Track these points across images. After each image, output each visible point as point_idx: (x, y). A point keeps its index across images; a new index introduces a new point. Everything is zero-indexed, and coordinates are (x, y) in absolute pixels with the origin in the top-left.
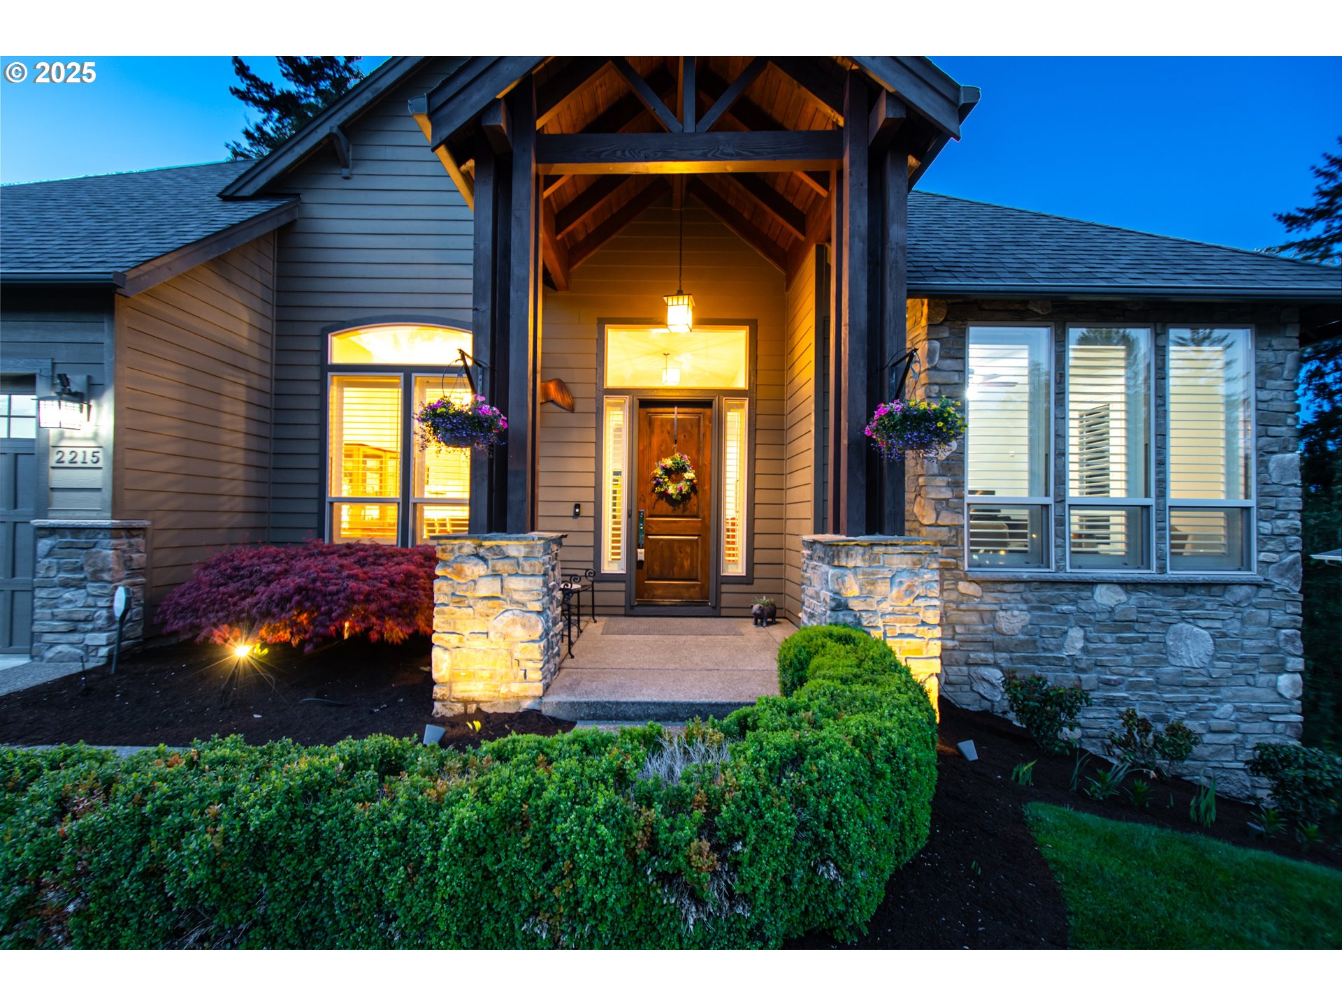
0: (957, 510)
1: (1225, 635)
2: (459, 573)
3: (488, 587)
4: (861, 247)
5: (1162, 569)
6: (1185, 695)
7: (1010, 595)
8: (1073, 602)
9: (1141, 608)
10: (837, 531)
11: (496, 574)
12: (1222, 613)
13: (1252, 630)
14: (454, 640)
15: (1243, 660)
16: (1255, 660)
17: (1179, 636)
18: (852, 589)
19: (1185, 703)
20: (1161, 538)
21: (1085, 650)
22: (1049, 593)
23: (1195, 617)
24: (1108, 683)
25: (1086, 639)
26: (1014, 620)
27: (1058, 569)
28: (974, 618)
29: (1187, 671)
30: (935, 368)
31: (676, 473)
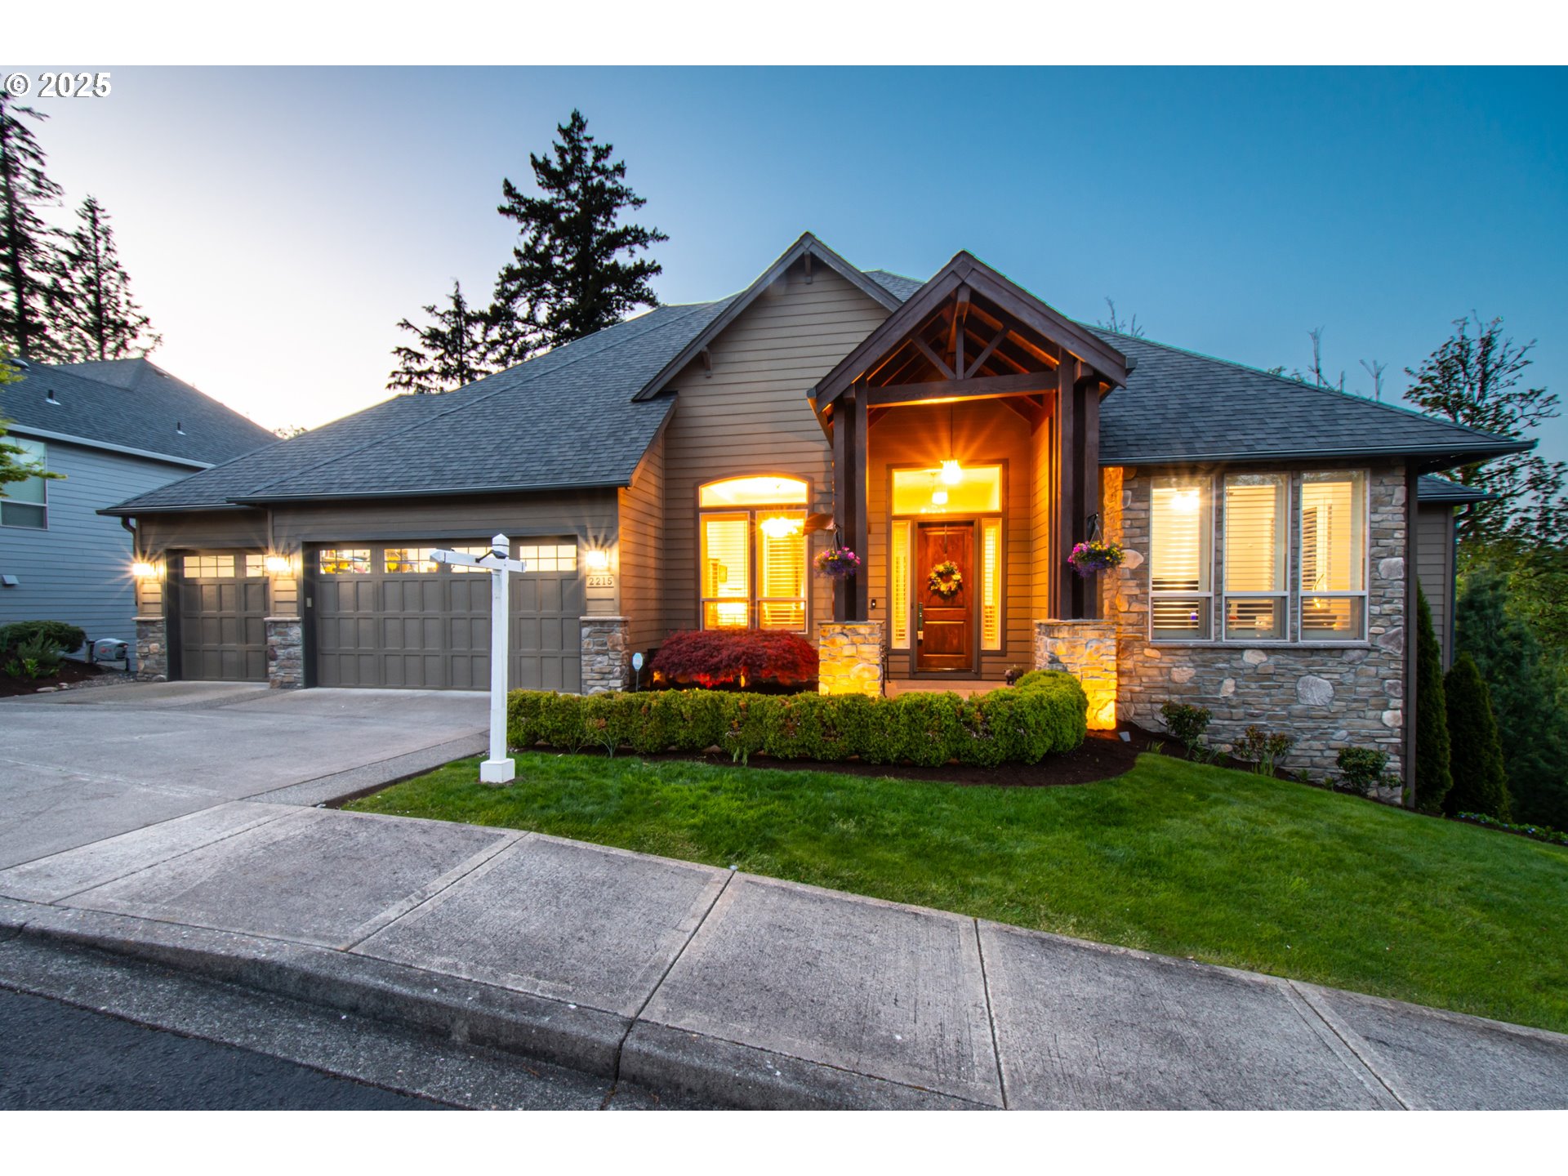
0: (1144, 602)
1: (1341, 684)
2: (833, 643)
3: (849, 650)
5: (1295, 639)
6: (1310, 724)
7: (1181, 656)
8: (1228, 661)
9: (1277, 666)
10: (1055, 617)
11: (853, 644)
12: (1340, 669)
13: (1363, 680)
15: (1355, 701)
16: (1366, 701)
17: (1306, 685)
18: (1061, 650)
19: (1309, 729)
20: (1294, 618)
21: (1235, 693)
22: (1209, 656)
23: (1319, 672)
24: (1252, 715)
25: (1236, 686)
26: (1184, 673)
27: (1216, 640)
28: (1155, 672)
29: (1312, 708)
30: (1128, 509)
31: (946, 576)
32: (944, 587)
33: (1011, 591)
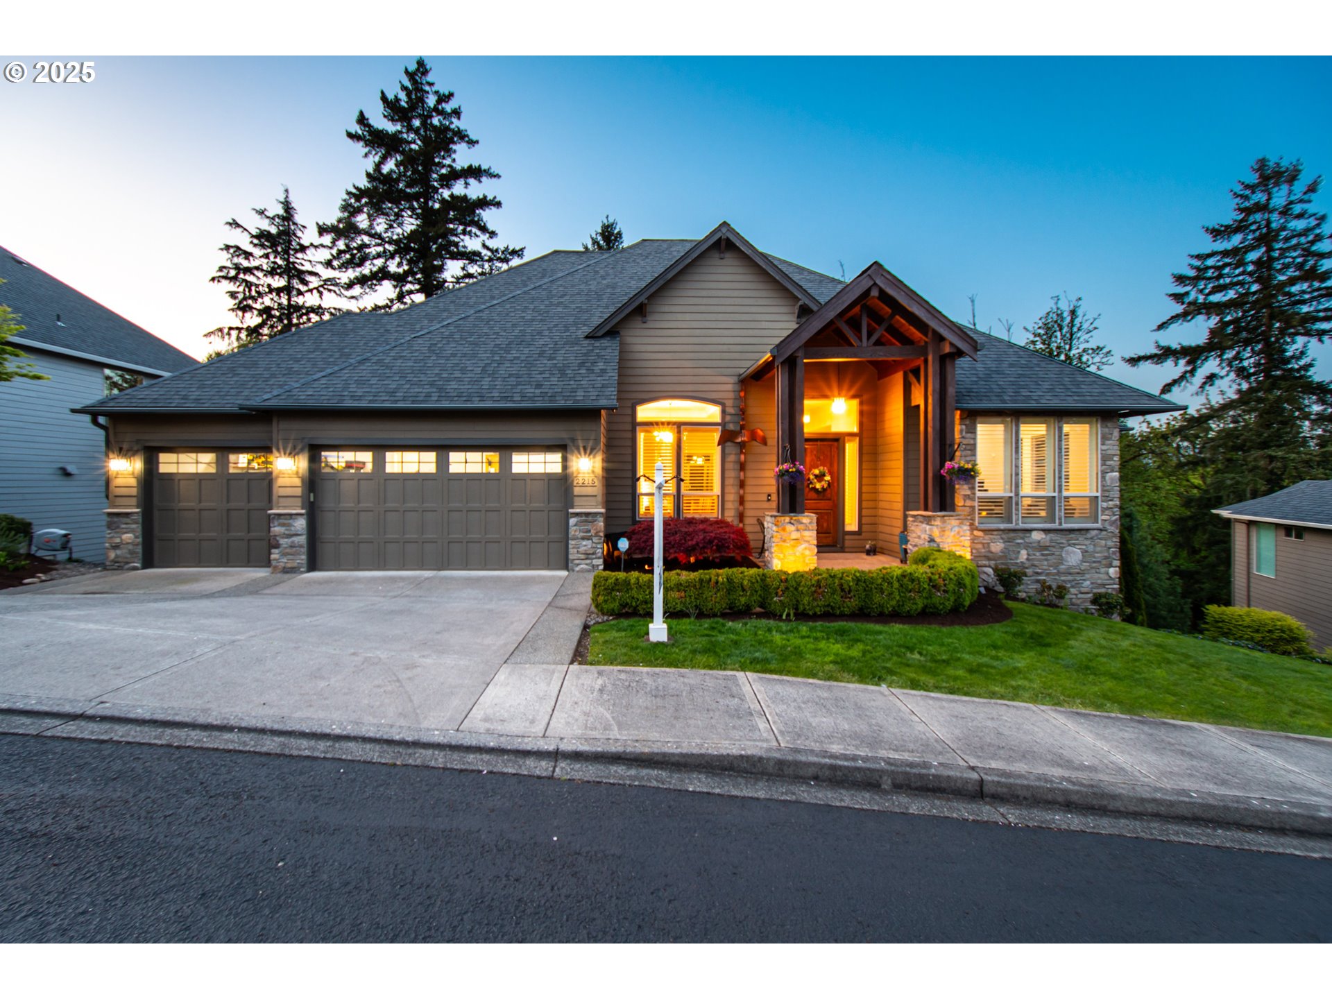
0: (973, 499)
1: (1087, 552)
2: (784, 530)
3: (795, 535)
4: (937, 396)
5: (1060, 524)
6: (1070, 578)
7: (995, 536)
8: (1022, 538)
9: (1051, 541)
10: (926, 509)
11: (798, 530)
12: (1087, 542)
13: (1098, 549)
14: (782, 556)
15: (1094, 562)
16: (1099, 562)
17: (1068, 553)
18: (936, 533)
19: (1070, 581)
20: (1060, 510)
21: (1027, 559)
22: (1012, 535)
23: (1075, 544)
24: (1038, 574)
25: (1028, 555)
26: (997, 547)
27: (1017, 524)
28: (980, 546)
29: (1071, 567)
30: (963, 437)
31: (820, 477)
32: (818, 486)
33: (865, 489)
